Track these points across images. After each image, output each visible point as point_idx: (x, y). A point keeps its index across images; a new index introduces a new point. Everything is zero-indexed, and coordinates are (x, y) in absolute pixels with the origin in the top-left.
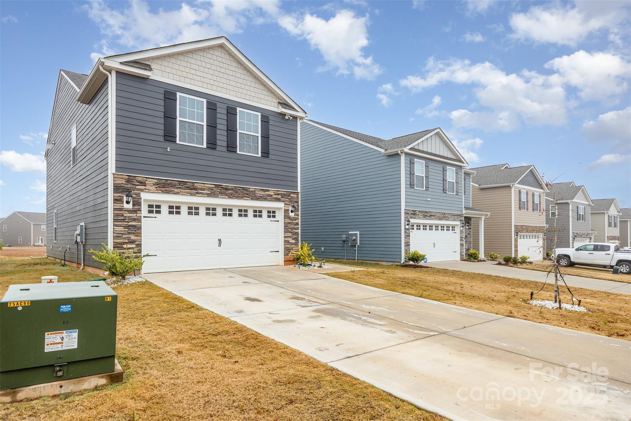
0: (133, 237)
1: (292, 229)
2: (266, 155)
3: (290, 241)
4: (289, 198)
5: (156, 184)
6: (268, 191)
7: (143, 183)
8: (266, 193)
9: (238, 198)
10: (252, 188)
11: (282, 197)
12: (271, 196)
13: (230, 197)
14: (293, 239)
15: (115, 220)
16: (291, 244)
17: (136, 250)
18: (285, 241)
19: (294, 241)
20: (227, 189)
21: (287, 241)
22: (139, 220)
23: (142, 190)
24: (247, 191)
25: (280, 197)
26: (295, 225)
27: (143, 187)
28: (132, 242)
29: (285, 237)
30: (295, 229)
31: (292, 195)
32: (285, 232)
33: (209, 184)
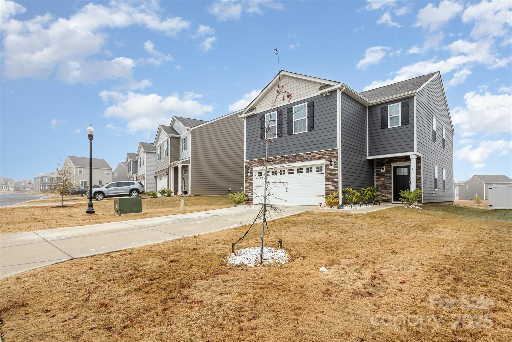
0: (250, 188)
1: (332, 179)
2: (311, 129)
3: (330, 188)
4: (329, 155)
5: (258, 162)
6: (313, 153)
7: (253, 163)
8: (311, 155)
9: (293, 162)
10: (302, 154)
11: (323, 156)
12: (315, 156)
13: (289, 163)
14: (333, 186)
15: (246, 181)
16: (331, 190)
17: (251, 194)
18: (326, 188)
19: (333, 188)
20: (287, 158)
21: (327, 188)
22: (252, 180)
23: (253, 166)
24: (299, 156)
25: (321, 156)
26: (335, 175)
27: (253, 165)
28: (250, 190)
29: (325, 185)
30: (334, 178)
31: (331, 152)
32: (326, 181)
33: (279, 157)
